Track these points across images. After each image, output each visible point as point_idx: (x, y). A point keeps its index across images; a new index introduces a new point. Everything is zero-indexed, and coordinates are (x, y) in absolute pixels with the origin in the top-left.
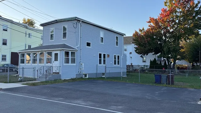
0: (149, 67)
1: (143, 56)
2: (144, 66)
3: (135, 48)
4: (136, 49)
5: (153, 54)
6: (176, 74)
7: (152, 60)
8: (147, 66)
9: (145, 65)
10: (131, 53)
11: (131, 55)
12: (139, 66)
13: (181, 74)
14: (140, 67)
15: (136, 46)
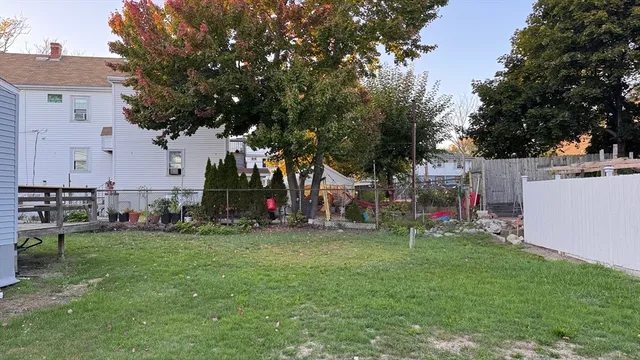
0: (198, 199)
1: (168, 137)
2: (176, 191)
3: (124, 97)
4: (129, 107)
5: (219, 136)
6: (330, 228)
7: (215, 162)
8: (188, 193)
9: (179, 186)
10: (107, 132)
11: (110, 143)
12: (145, 192)
13: (349, 225)
14: (152, 199)
15: (130, 92)
